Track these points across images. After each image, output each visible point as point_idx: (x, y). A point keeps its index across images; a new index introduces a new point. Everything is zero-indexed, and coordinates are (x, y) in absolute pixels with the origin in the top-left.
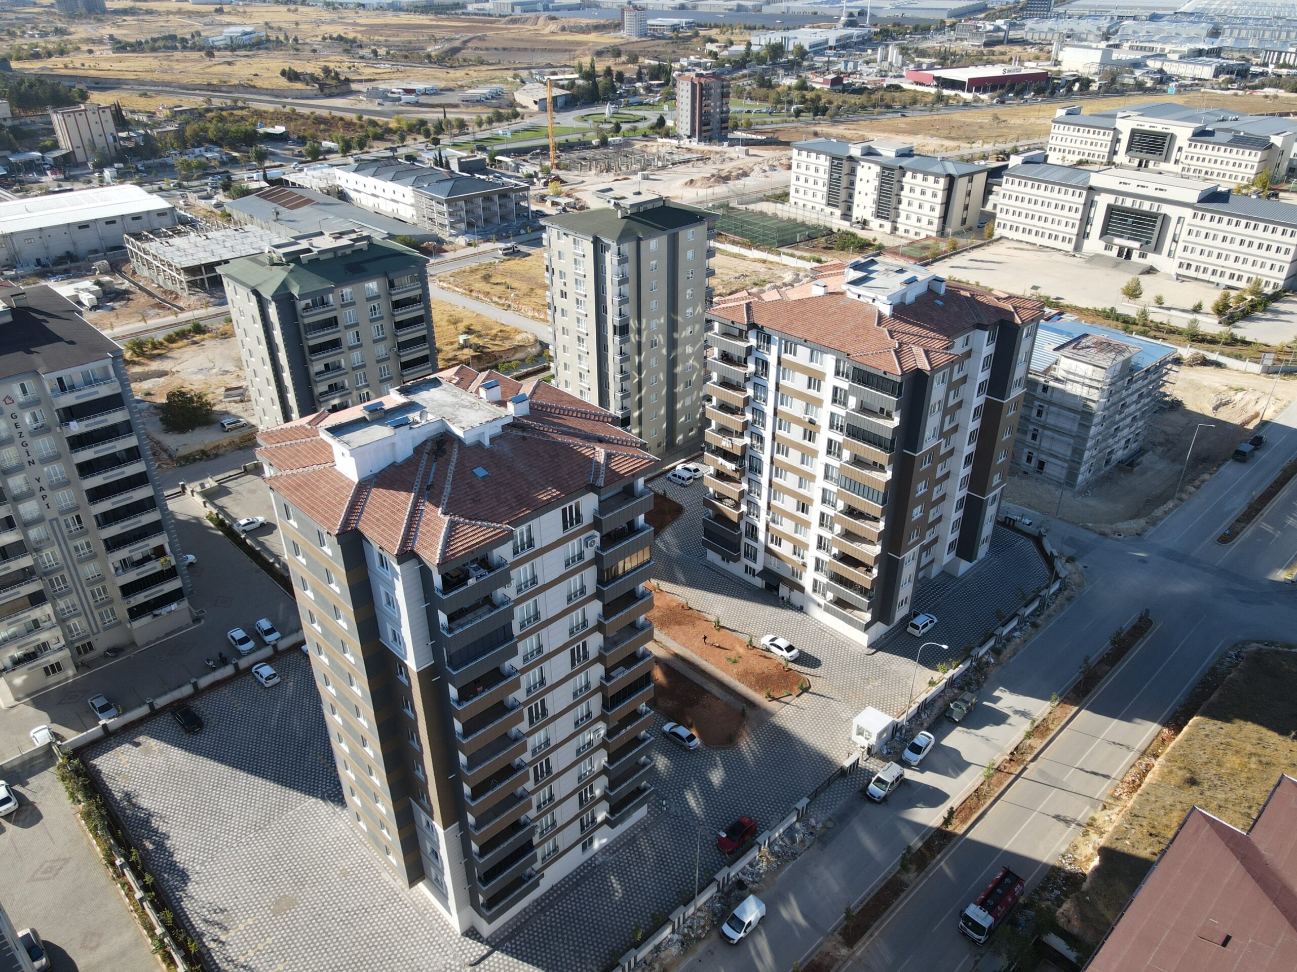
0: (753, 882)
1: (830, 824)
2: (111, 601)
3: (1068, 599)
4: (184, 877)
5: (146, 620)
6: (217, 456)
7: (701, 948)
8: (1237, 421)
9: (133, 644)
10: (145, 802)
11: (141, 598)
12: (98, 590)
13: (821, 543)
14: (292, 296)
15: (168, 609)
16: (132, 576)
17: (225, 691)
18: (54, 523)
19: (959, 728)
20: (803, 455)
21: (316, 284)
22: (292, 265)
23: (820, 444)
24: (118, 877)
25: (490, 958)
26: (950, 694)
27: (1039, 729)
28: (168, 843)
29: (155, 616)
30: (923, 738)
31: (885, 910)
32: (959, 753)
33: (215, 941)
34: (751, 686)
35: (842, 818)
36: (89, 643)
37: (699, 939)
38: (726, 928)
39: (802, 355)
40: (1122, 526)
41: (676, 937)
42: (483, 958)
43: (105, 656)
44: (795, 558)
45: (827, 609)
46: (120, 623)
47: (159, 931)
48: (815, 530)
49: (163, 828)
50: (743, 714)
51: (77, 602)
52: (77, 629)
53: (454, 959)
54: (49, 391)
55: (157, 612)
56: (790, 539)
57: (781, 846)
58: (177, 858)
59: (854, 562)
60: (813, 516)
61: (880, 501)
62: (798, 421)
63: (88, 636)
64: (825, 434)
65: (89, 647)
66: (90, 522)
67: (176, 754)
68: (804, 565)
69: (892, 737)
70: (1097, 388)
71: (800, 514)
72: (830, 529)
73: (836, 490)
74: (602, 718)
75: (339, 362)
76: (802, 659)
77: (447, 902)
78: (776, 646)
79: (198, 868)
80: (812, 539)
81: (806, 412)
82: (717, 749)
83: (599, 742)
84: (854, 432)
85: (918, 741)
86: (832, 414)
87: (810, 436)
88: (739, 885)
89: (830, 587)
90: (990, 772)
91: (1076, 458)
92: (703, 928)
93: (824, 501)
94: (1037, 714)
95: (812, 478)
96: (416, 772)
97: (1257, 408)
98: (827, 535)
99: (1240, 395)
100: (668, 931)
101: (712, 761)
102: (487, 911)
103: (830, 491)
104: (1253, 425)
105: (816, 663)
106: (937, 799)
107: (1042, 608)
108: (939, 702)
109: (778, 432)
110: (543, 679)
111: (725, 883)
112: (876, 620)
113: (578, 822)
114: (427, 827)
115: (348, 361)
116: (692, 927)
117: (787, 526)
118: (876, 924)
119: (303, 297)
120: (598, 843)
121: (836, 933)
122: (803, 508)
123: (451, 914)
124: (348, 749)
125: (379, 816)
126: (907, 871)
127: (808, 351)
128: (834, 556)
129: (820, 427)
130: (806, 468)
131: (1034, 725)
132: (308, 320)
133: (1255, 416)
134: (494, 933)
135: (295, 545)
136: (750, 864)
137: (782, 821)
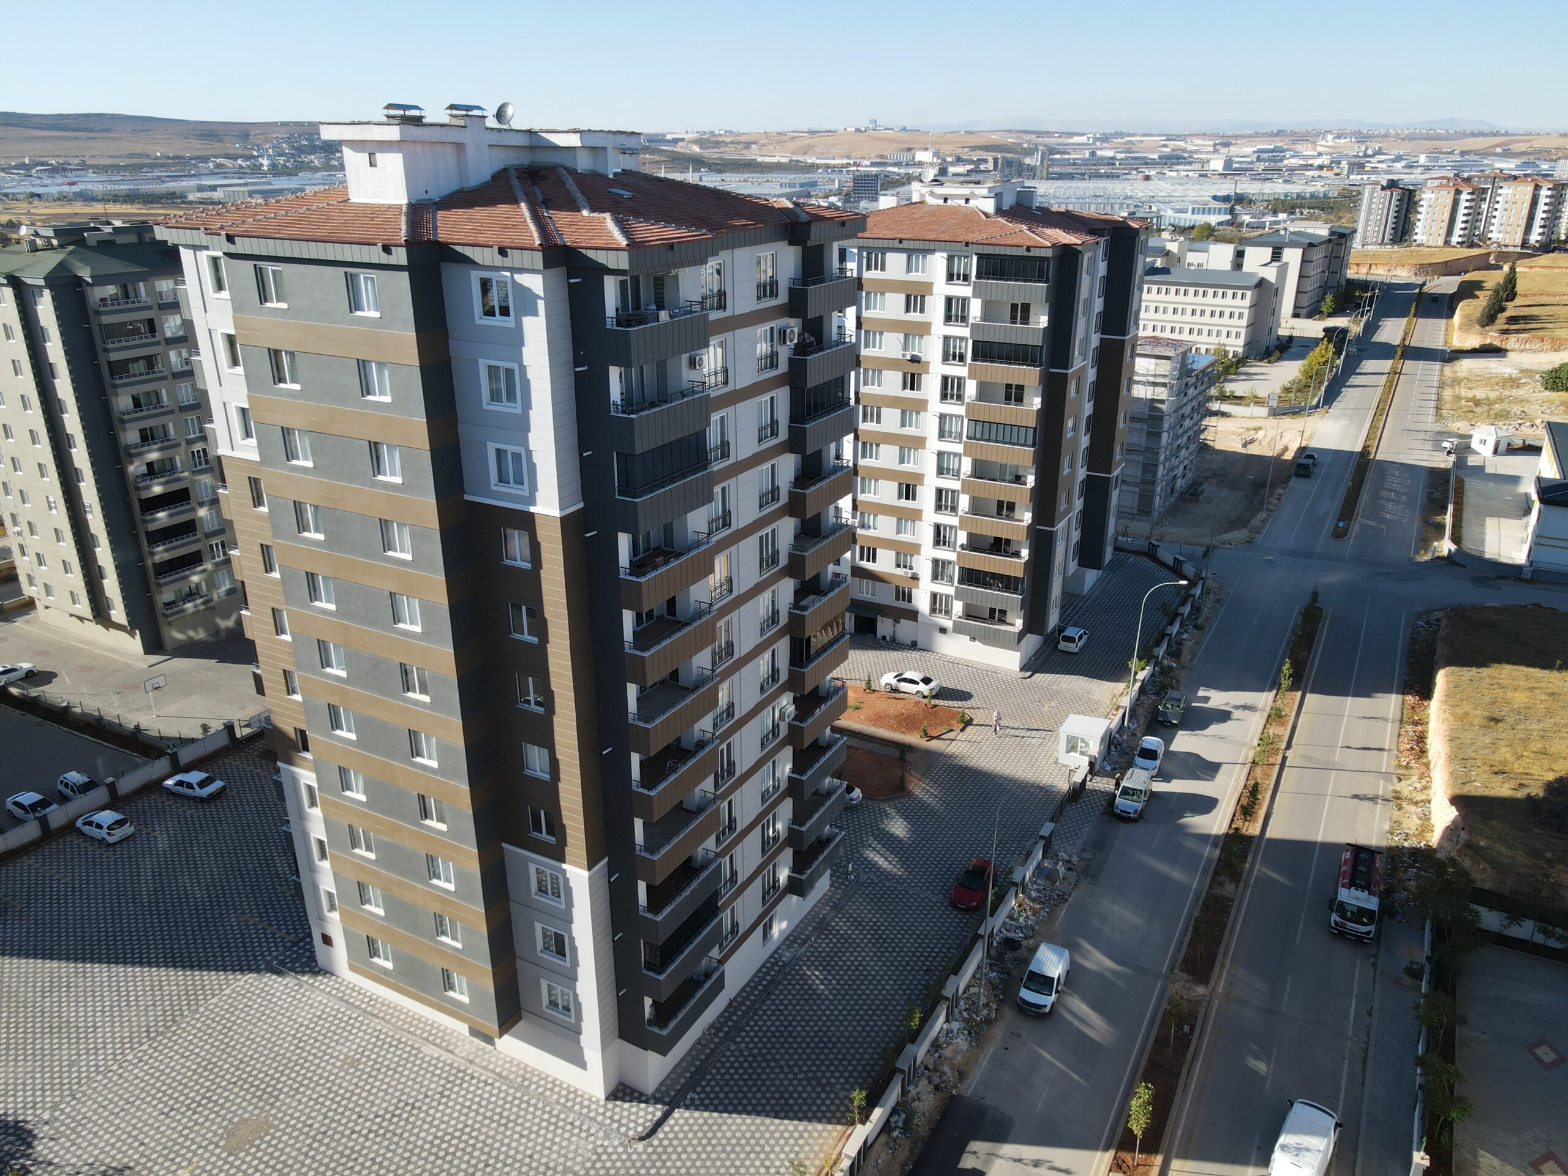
0: (1026, 938)
1: (1088, 855)
3: (1218, 601)
7: (998, 1032)
8: (1270, 453)
13: (940, 537)
14: (79, 280)
19: (1180, 732)
20: (903, 413)
21: (117, 267)
22: (71, 248)
23: (931, 386)
25: (671, 1122)
26: (1147, 701)
27: (1275, 716)
30: (1151, 741)
31: (1222, 931)
32: (1197, 756)
34: (895, 730)
35: (1099, 844)
37: (988, 1022)
38: (1026, 994)
39: (895, 264)
40: (1229, 536)
41: (955, 1025)
42: (659, 1124)
44: (901, 571)
45: (958, 629)
48: (931, 517)
50: (902, 759)
53: (607, 1137)
56: (889, 544)
57: (1038, 891)
59: (999, 546)
60: (926, 498)
61: (1030, 441)
62: (892, 364)
64: (937, 369)
68: (915, 578)
69: (1109, 752)
70: (1164, 385)
71: (904, 503)
72: (954, 509)
73: (959, 448)
74: (789, 686)
75: (157, 394)
76: (943, 693)
77: (578, 1042)
78: (905, 680)
79: (46, 1116)
80: (926, 536)
81: (905, 348)
82: (888, 800)
83: (783, 731)
84: (985, 351)
85: (1145, 745)
86: (946, 339)
87: (912, 382)
88: (1011, 944)
89: (959, 595)
90: (1247, 767)
91: (1149, 477)
92: (987, 1005)
93: (941, 471)
94: (1260, 706)
95: (919, 442)
96: (527, 772)
97: (1284, 442)
98: (948, 519)
99: (1261, 434)
100: (942, 1018)
101: (887, 815)
102: (656, 1030)
103: (949, 454)
104: (1289, 456)
105: (965, 696)
106: (1207, 804)
107: (1196, 610)
108: (1140, 711)
109: (864, 352)
110: (730, 580)
111: (990, 945)
112: (1028, 628)
113: (759, 881)
114: (542, 890)
115: (172, 395)
116: (973, 1008)
117: (884, 527)
118: (1222, 950)
119: (100, 280)
120: (779, 928)
121: (1176, 971)
122: (908, 492)
123: (583, 1065)
124: (366, 793)
125: (435, 907)
126: (1221, 884)
127: (903, 257)
128: (962, 546)
129: (928, 363)
130: (908, 431)
131: (1265, 715)
132: (106, 320)
133: (1286, 449)
134: (662, 1083)
135: (275, 355)
136: (1011, 917)
137: (1028, 855)
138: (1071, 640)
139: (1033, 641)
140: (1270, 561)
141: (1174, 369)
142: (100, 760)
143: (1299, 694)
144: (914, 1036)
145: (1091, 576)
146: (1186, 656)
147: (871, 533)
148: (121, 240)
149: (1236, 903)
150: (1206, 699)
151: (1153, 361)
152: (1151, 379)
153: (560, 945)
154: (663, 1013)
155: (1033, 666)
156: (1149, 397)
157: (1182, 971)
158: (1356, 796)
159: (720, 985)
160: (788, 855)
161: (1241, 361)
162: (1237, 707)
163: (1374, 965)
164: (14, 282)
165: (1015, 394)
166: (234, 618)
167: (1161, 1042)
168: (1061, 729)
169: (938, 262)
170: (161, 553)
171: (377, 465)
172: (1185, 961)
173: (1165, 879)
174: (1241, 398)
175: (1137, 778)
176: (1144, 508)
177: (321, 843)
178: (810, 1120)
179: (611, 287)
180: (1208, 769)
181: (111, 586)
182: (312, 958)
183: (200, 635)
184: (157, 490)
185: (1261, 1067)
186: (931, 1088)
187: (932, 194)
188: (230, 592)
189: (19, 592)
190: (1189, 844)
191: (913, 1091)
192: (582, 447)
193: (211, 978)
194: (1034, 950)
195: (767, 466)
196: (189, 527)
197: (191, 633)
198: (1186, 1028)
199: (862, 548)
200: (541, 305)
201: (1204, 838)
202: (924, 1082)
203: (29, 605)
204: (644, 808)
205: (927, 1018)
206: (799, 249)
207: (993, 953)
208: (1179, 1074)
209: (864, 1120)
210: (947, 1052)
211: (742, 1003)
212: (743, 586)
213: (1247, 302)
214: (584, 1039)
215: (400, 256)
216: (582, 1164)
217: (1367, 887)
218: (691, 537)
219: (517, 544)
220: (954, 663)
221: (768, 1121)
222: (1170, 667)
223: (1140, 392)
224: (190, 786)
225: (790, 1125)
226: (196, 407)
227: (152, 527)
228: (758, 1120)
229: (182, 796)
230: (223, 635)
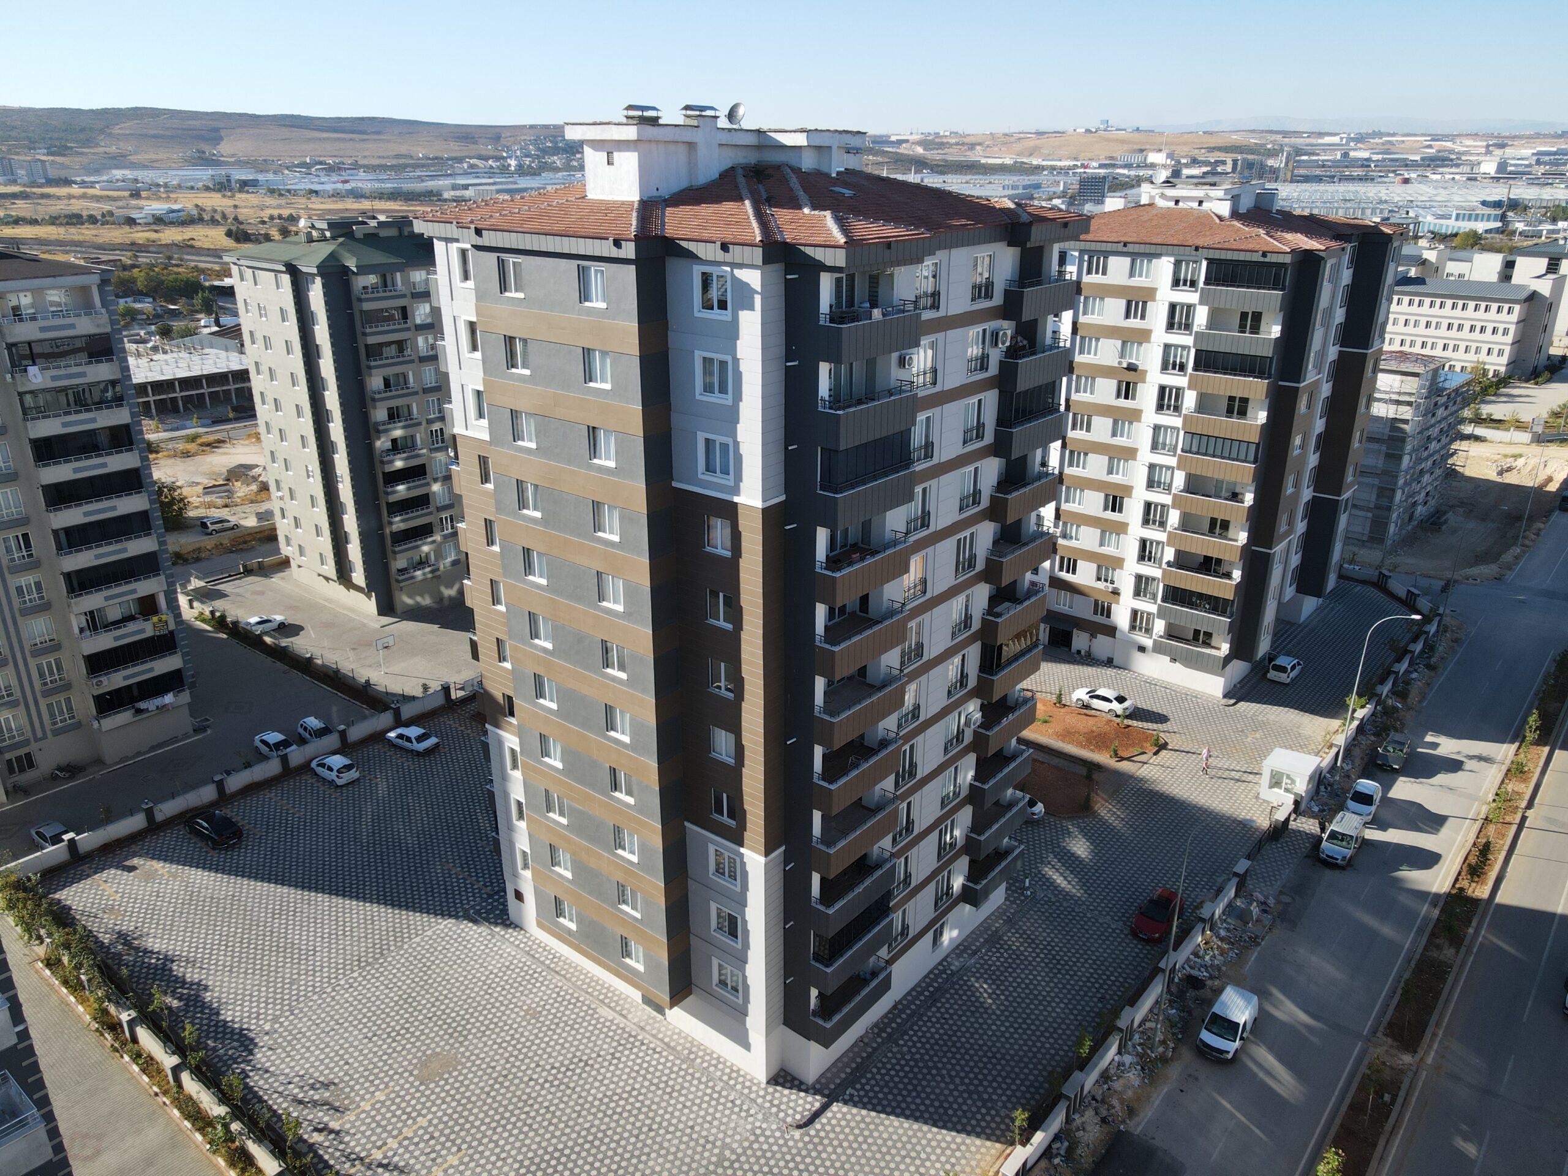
0: (1211, 977)
1: (1286, 899)
2: (67, 687)
3: (1456, 641)
4: (245, 1042)
5: (123, 717)
7: (1174, 1072)
8: (1529, 483)
9: (99, 762)
10: (154, 943)
11: (116, 680)
12: (49, 665)
13: (1145, 552)
14: (346, 270)
15: (159, 701)
16: (105, 641)
17: (271, 796)
19: (1401, 779)
20: (1115, 422)
23: (1147, 396)
24: (124, 1043)
25: (829, 1114)
26: (1366, 741)
27: (1516, 771)
28: (208, 996)
29: (139, 711)
30: (1366, 785)
31: (1436, 998)
32: (1420, 806)
33: (320, 1131)
34: (1084, 747)
35: (1299, 889)
36: (28, 756)
37: (1164, 1060)
38: (1206, 1036)
39: (1118, 269)
40: (1474, 571)
41: (1128, 1059)
42: (816, 1115)
43: (53, 778)
44: (1101, 585)
45: (1158, 649)
46: (78, 725)
47: (218, 1110)
48: (1137, 531)
49: (192, 975)
50: (1089, 778)
51: (14, 682)
52: (10, 730)
53: (765, 1119)
55: (142, 705)
56: (1090, 556)
57: (1228, 930)
58: (227, 1015)
59: (1208, 565)
60: (1133, 511)
61: (1251, 457)
62: (1107, 372)
63: (27, 742)
64: (1154, 378)
65: (27, 762)
66: (44, 545)
67: (200, 878)
68: (1116, 593)
69: (1317, 791)
70: (1409, 404)
71: (1109, 515)
72: (1163, 524)
73: (1172, 461)
74: (975, 693)
75: (405, 377)
76: (1137, 714)
77: (744, 1023)
78: (1098, 697)
79: (267, 1027)
80: (1129, 549)
81: (1122, 355)
82: (1071, 819)
83: (968, 737)
84: (1207, 361)
85: (1359, 788)
86: (1167, 347)
87: (1127, 390)
88: (1193, 982)
89: (1161, 614)
90: (1478, 824)
91: (1384, 502)
92: (1163, 1042)
93: (1151, 484)
94: (1499, 758)
95: (1130, 453)
96: (714, 755)
97: (1548, 471)
98: (1154, 534)
99: (1520, 462)
100: (1114, 1049)
101: (1069, 833)
102: (820, 1022)
103: (1161, 467)
104: (1553, 487)
105: (1161, 719)
106: (1429, 859)
107: (1429, 648)
108: (1357, 752)
110: (924, 581)
111: (1171, 980)
112: (1236, 653)
113: (933, 885)
114: (719, 871)
115: (418, 377)
116: (1148, 1042)
117: (1086, 539)
118: (1434, 1018)
119: (364, 270)
120: (950, 936)
121: (1379, 1034)
122: (1115, 503)
123: (747, 1046)
125: (619, 876)
126: (1439, 947)
127: (1127, 261)
128: (1169, 564)
129: (1145, 372)
130: (1120, 441)
131: (1504, 768)
132: (367, 306)
133: (1550, 479)
134: (822, 1075)
135: (510, 341)
136: (1196, 954)
137: (1219, 891)
138: (1282, 669)
139: (1239, 667)
140: (1523, 602)
141: (1422, 387)
142: (334, 709)
143: (1547, 749)
144: (1083, 1064)
145: (1310, 604)
146: (1413, 697)
147: (1073, 543)
148: (383, 233)
149: (1455, 969)
150: (1435, 746)
151: (1398, 377)
152: (1395, 397)
153: (733, 926)
154: (828, 1008)
155: (1237, 693)
156: (1391, 415)
157: (1386, 1035)
159: (886, 985)
160: (964, 862)
161: (1503, 381)
162: (1471, 757)
164: (292, 270)
165: (1238, 407)
166: (456, 587)
167: (1356, 1108)
168: (1265, 763)
169: (1164, 267)
170: (398, 524)
171: (593, 449)
172: (1390, 1025)
173: (1374, 934)
174: (1500, 421)
175: (1347, 822)
176: (1377, 534)
177: (519, 804)
178: (968, 1134)
179: (826, 284)
180: (1434, 822)
181: (354, 551)
182: (505, 911)
183: (426, 601)
184: (399, 464)
185: (1471, 1149)
186: (1097, 1120)
187: (1163, 196)
188: (455, 563)
189: (277, 551)
190: (1403, 899)
191: (1078, 1120)
192: (788, 439)
193: (416, 919)
194: (1219, 992)
195: (971, 468)
196: (423, 501)
197: (419, 599)
198: (1387, 1097)
199: (1062, 559)
200: (758, 300)
201: (1422, 895)
202: (1089, 1113)
203: (285, 563)
204: (824, 801)
205: (1098, 1046)
206: (1018, 249)
207: (1173, 989)
208: (1375, 1145)
209: (1025, 1141)
210: (1117, 1085)
211: (908, 1007)
212: (937, 588)
213: (1514, 317)
214: (749, 1021)
215: (629, 250)
216: (740, 1142)
218: (888, 535)
219: (719, 535)
220: (1151, 683)
221: (925, 1128)
222: (1395, 708)
223: (1380, 410)
224: (409, 739)
225: (948, 1136)
226: (437, 389)
227: (392, 499)
228: (916, 1126)
229: (401, 748)
230: (446, 603)
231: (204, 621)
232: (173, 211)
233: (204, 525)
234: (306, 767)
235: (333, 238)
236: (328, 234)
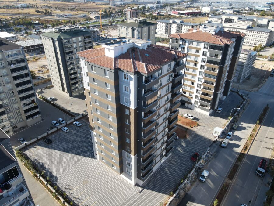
0: (202, 168)
1: (215, 153)
2: (21, 115)
3: (248, 104)
4: (56, 178)
5: (30, 119)
6: (38, 85)
7: (195, 184)
8: (266, 69)
9: (27, 126)
10: (41, 161)
11: (29, 113)
12: (18, 111)
13: (197, 91)
14: (62, 39)
15: (36, 116)
16: (27, 108)
17: (55, 134)
18: (7, 93)
19: (236, 131)
20: (193, 70)
21: (67, 37)
22: (60, 33)
23: (198, 66)
24: (38, 179)
25: (144, 191)
26: (231, 124)
28: (50, 170)
29: (33, 118)
30: (230, 133)
31: (236, 171)
32: (238, 136)
33: (69, 193)
34: (185, 125)
35: (218, 152)
36: (16, 126)
37: (194, 182)
38: (201, 178)
39: (195, 44)
40: (253, 89)
41: (189, 182)
42: (142, 191)
43: (20, 129)
44: (190, 96)
45: (199, 107)
46: (23, 121)
47: (54, 191)
48: (196, 88)
49: (47, 167)
50: (186, 131)
51: (13, 115)
52: (13, 122)
53: (134, 192)
54: (5, 56)
55: (33, 117)
56: (188, 91)
57: (206, 159)
58: (53, 174)
59: (207, 95)
60: (195, 85)
61: (215, 78)
62: (192, 61)
63: (15, 124)
64: (200, 63)
65: (16, 127)
66: (16, 93)
67: (46, 149)
68: (192, 98)
69: (222, 134)
70: (245, 59)
71: (192, 85)
72: (200, 87)
73: (202, 77)
74: (167, 127)
75: (72, 57)
76: (195, 119)
77: (131, 177)
78: (188, 116)
79: (59, 176)
80: (195, 91)
81: (195, 59)
82: (182, 139)
83: (166, 133)
84: (209, 62)
85: (229, 134)
86: (202, 58)
87: (195, 65)
88: (200, 168)
89: (200, 102)
90: (247, 140)
91: (240, 76)
92: (194, 179)
93: (199, 81)
94: (252, 127)
95: (196, 75)
96: (126, 141)
97: (270, 67)
98: (199, 89)
99: (265, 65)
100: (187, 180)
101: (182, 142)
102: (142, 178)
103: (201, 78)
104: (270, 70)
105: (198, 120)
106: (238, 146)
107: (244, 105)
108: (229, 126)
109: (187, 65)
111: (196, 168)
112: (211, 108)
113: (160, 155)
114: (127, 157)
115: (75, 57)
116: (192, 179)
117: (188, 88)
118: (235, 175)
119: (65, 39)
120: (163, 161)
121: (227, 177)
122: (193, 83)
123: (132, 181)
124: (103, 139)
125: (112, 156)
126: (238, 162)
127: (196, 43)
128: (201, 94)
129: (198, 62)
130: (194, 73)
131: (253, 129)
132: (65, 46)
133: (270, 69)
134: (143, 184)
136: (200, 164)
137: (205, 153)
138: (219, 110)
139: (212, 110)
140: (261, 96)
141: (248, 56)
142: (64, 116)
143: (260, 125)
144: (181, 183)
145: (225, 97)
146: (240, 115)
147: (185, 89)
149: (240, 166)
150: (242, 125)
151: (244, 55)
152: (243, 58)
153: (129, 165)
154: (143, 176)
155: (211, 115)
156: (242, 61)
158: (266, 148)
159: (153, 171)
160: (165, 151)
161: (265, 47)
162: (248, 127)
163: (262, 181)
164: (52, 39)
165: (213, 69)
166: (82, 91)
167: (222, 189)
168: (214, 130)
169: (202, 45)
170: (72, 82)
171: (107, 97)
172: (229, 176)
173: (228, 160)
174: (263, 56)
175: (226, 141)
176: (238, 81)
177: (96, 142)
178: (164, 194)
180: (239, 139)
181: (65, 86)
182: (94, 156)
183: (77, 94)
184: (72, 72)
185: (238, 196)
186: (183, 192)
187: (203, 30)
188: (82, 87)
189: (52, 84)
190: (234, 153)
191: (180, 192)
193: (80, 157)
194: (203, 170)
196: (76, 78)
197: (76, 94)
198: (227, 188)
199: (184, 91)
200: (133, 80)
201: (236, 153)
202: (182, 190)
203: (53, 86)
205: (184, 180)
207: (196, 170)
208: (224, 196)
209: (172, 196)
210: (187, 186)
211: (156, 173)
213: (268, 35)
214: (132, 177)
216: (130, 195)
217: (263, 168)
219: (127, 111)
220: (197, 113)
221: (158, 193)
222: (237, 117)
223: (240, 60)
224: (77, 124)
225: (161, 194)
227: (71, 78)
228: (156, 193)
230: (81, 94)
231: (41, 98)
232: (25, 5)
233: (39, 78)
234: (61, 129)
235: (59, 32)
236: (58, 31)
